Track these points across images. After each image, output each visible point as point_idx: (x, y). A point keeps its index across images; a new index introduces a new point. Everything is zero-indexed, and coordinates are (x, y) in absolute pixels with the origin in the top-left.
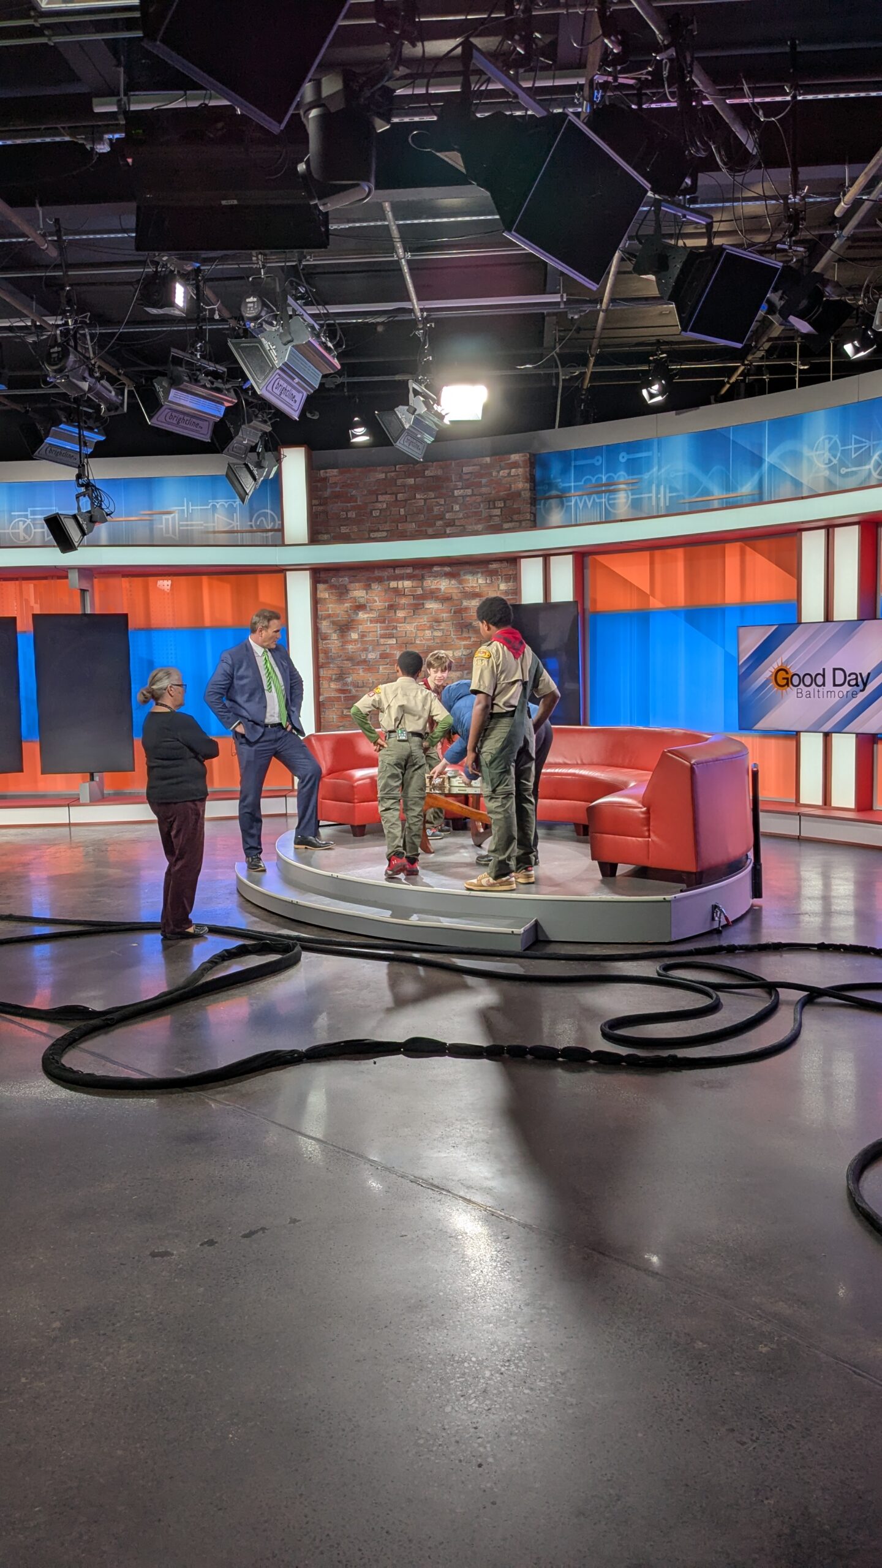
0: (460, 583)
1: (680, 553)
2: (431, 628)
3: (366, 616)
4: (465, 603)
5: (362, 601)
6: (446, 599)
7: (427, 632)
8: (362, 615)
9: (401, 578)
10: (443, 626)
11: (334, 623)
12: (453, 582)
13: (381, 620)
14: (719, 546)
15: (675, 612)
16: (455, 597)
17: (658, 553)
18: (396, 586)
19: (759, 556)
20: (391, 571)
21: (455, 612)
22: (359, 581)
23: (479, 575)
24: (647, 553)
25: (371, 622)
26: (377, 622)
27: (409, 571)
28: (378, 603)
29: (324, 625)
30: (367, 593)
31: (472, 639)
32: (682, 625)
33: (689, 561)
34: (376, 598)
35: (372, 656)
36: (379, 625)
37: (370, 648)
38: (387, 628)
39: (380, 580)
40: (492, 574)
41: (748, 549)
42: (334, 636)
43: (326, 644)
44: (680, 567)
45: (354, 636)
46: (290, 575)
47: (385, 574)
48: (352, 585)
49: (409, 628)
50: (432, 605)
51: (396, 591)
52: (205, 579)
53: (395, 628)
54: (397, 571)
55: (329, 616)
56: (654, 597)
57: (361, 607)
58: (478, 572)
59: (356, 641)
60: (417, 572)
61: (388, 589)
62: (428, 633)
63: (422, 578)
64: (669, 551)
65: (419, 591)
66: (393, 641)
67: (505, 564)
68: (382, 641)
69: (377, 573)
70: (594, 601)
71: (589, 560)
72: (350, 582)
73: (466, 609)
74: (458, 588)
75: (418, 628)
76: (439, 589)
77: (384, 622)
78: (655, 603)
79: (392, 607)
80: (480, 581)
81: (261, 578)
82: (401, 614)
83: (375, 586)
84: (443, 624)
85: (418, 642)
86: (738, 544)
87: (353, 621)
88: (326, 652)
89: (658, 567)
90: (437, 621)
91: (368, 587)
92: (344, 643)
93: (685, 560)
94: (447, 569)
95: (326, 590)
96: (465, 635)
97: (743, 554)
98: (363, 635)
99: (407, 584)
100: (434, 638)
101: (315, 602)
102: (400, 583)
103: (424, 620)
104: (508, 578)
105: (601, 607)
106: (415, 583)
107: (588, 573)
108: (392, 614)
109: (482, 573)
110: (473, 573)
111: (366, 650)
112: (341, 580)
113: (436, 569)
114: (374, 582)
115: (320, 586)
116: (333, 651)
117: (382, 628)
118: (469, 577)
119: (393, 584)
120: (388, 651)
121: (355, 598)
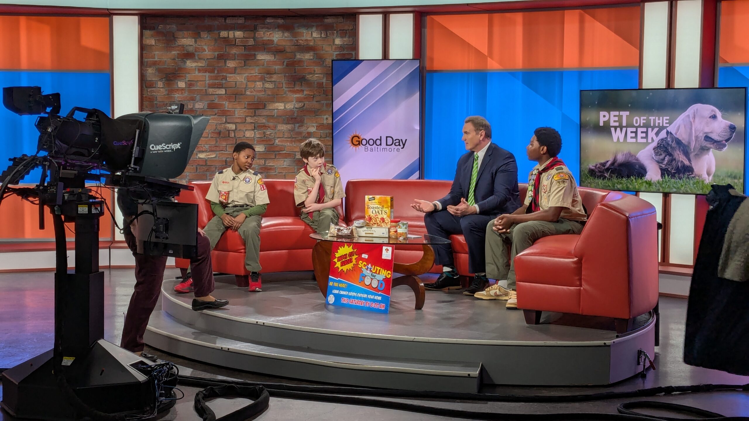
0: (295, 35)
1: (519, 17)
2: (262, 79)
3: (194, 65)
4: (299, 56)
5: (191, 49)
6: (278, 51)
7: (258, 83)
8: (190, 64)
9: (233, 28)
10: (275, 78)
11: (159, 70)
12: (286, 34)
13: (209, 69)
14: (558, 13)
15: (513, 74)
16: (288, 50)
17: (497, 17)
18: (226, 36)
19: (598, 24)
20: (222, 20)
21: (287, 65)
22: (187, 29)
23: (314, 29)
24: (486, 16)
25: (199, 71)
26: (206, 71)
27: (241, 21)
28: (207, 52)
29: (150, 71)
30: (196, 42)
31: (305, 93)
32: (519, 86)
33: (527, 25)
34: (206, 48)
35: (199, 106)
36: (207, 74)
37: (198, 97)
38: (216, 78)
39: (209, 29)
40: (327, 28)
41: (587, 17)
42: (160, 84)
43: (151, 92)
44: (519, 31)
45: (181, 84)
46: (116, 19)
47: (216, 23)
48: (181, 33)
49: (240, 79)
50: (263, 57)
51: (226, 40)
52: (23, 19)
53: (225, 78)
54: (229, 21)
55: (155, 63)
56: (492, 58)
57: (189, 55)
58: (312, 26)
59: (182, 89)
60: (249, 23)
61: (219, 39)
62: (259, 85)
63: (255, 29)
64: (508, 15)
65: (251, 42)
66: (223, 91)
67: (341, 19)
68: (211, 91)
69: (207, 22)
70: (432, 60)
71: (428, 19)
72: (178, 30)
73: (300, 61)
74: (291, 40)
75: (248, 79)
76: (272, 41)
77: (212, 71)
78: (493, 65)
79: (222, 57)
80: (315, 35)
81: (83, 20)
82: (231, 64)
83: (204, 35)
84: (275, 76)
85: (248, 93)
86: (577, 11)
87: (180, 69)
88: (151, 100)
89: (496, 29)
90: (269, 73)
91: (197, 36)
92: (171, 91)
93: (524, 24)
94: (280, 21)
95: (152, 36)
96: (297, 88)
97: (582, 22)
98: (190, 84)
99: (239, 34)
100: (265, 90)
101: (143, 48)
102: (231, 34)
103: (255, 71)
104: (343, 33)
105: (437, 66)
106: (247, 34)
107: (427, 32)
108: (221, 64)
109: (317, 27)
110: (308, 27)
111: (193, 99)
112: (168, 27)
113: (269, 20)
114: (203, 31)
115: (147, 33)
116: (159, 99)
117: (211, 78)
118: (304, 31)
119: (224, 34)
120: (216, 101)
121: (183, 46)
